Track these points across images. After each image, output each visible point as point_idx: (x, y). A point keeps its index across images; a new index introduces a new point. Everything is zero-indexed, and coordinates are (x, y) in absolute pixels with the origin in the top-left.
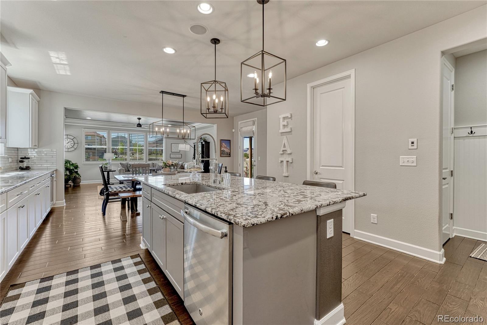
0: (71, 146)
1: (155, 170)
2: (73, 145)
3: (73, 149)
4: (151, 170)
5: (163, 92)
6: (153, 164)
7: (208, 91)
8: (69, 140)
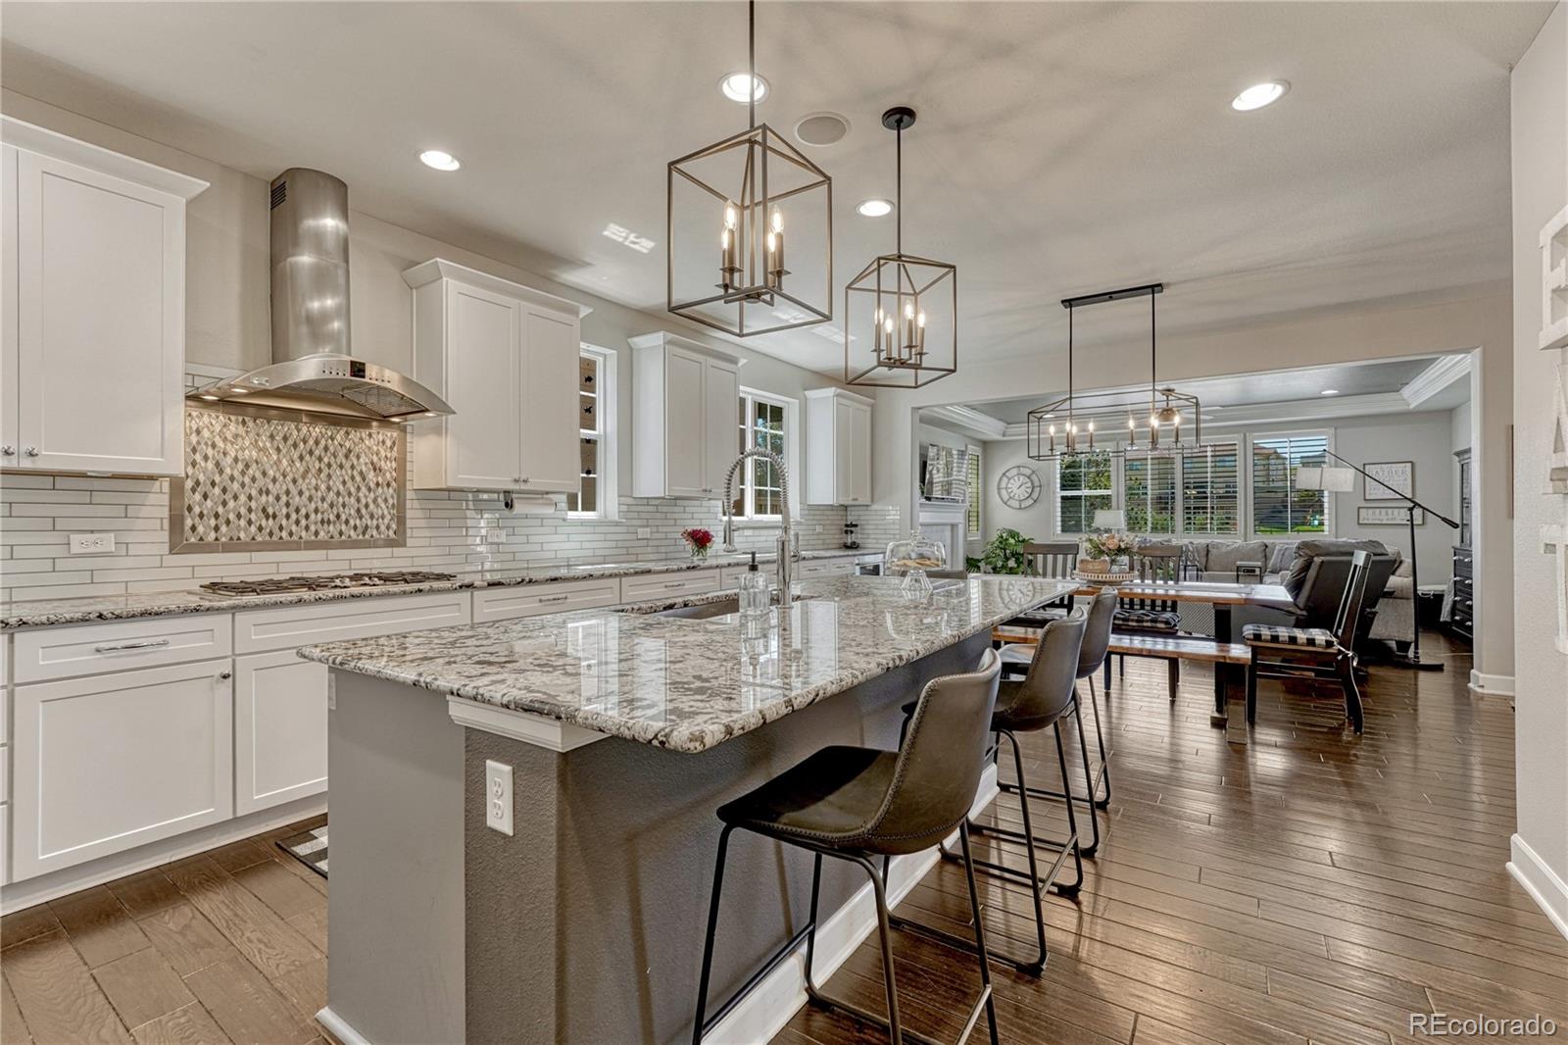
0: (1027, 495)
1: (1254, 571)
2: (1029, 490)
3: (1031, 501)
4: (1238, 569)
5: (1069, 303)
6: (1267, 546)
7: (914, 289)
8: (1022, 478)
